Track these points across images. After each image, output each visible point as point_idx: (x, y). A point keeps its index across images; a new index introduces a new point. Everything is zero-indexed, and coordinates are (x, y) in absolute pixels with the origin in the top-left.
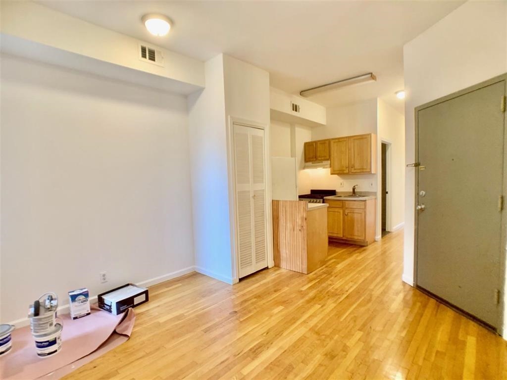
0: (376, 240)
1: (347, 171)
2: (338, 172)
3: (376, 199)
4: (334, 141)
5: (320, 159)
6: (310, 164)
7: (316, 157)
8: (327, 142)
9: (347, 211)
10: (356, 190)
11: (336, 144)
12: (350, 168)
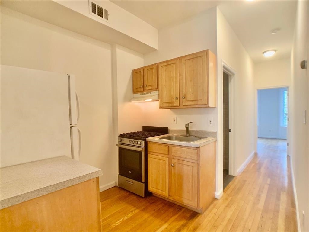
0: (216, 197)
1: (177, 104)
2: (167, 105)
3: (216, 142)
4: (162, 65)
5: (147, 88)
6: (138, 95)
7: (143, 87)
8: (155, 67)
9: (174, 161)
10: (190, 129)
11: (164, 68)
12: (181, 99)
